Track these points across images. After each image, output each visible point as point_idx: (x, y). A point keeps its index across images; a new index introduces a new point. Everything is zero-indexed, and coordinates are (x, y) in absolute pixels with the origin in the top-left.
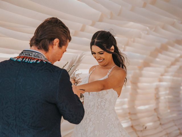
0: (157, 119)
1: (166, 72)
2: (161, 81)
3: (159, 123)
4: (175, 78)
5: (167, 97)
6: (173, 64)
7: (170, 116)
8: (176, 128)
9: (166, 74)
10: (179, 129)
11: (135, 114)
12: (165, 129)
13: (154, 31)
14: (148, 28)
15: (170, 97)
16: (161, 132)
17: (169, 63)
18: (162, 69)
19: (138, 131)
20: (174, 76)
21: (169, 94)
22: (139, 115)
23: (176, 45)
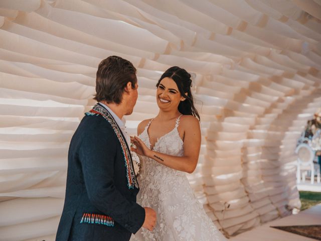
0: (245, 194)
1: (257, 123)
2: (250, 137)
3: (247, 199)
4: (271, 132)
5: (259, 161)
6: (268, 111)
7: (264, 190)
8: (273, 207)
9: (257, 126)
10: (277, 209)
11: (212, 186)
12: (255, 209)
13: (240, 64)
14: (232, 60)
15: (263, 160)
16: (251, 213)
17: (262, 109)
18: (251, 119)
19: (218, 211)
20: (270, 129)
21: (262, 157)
22: (218, 188)
23: (274, 84)
